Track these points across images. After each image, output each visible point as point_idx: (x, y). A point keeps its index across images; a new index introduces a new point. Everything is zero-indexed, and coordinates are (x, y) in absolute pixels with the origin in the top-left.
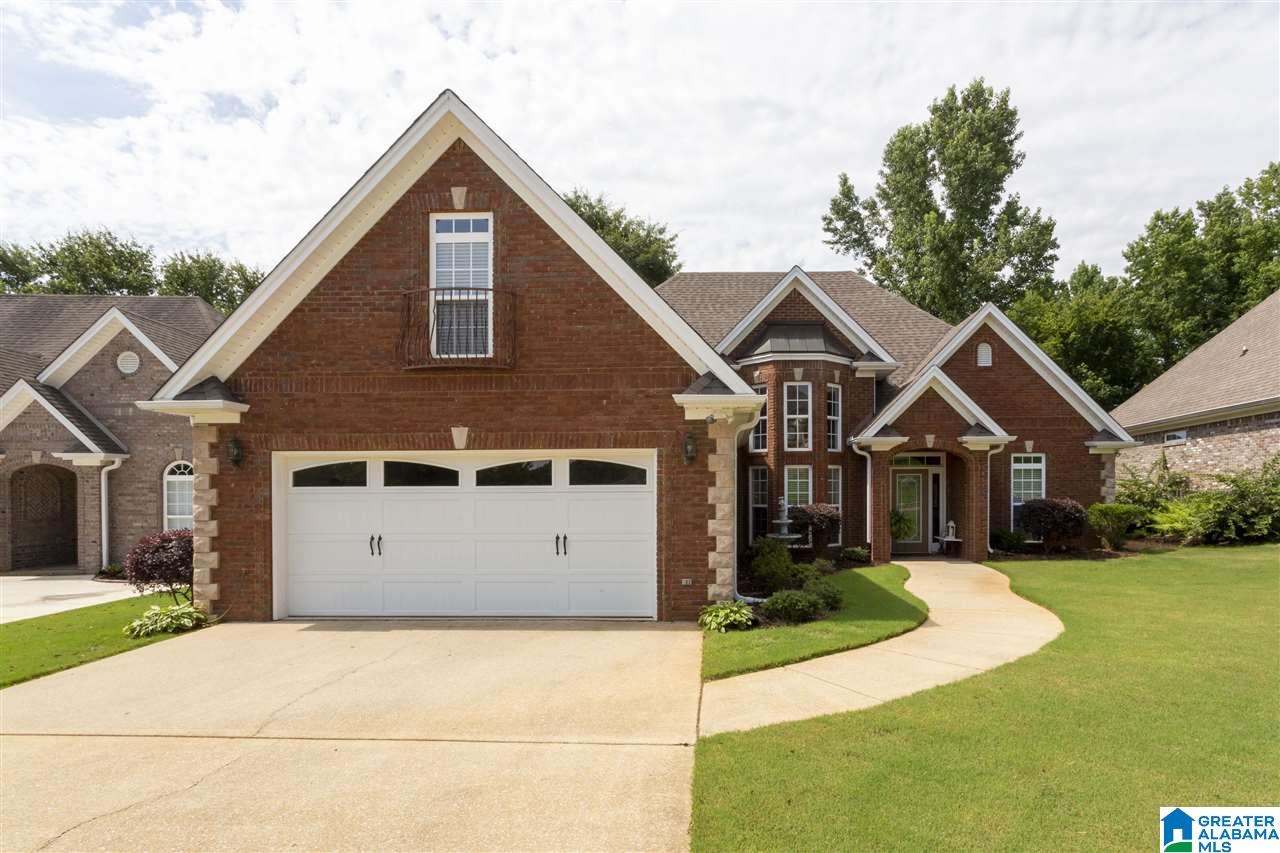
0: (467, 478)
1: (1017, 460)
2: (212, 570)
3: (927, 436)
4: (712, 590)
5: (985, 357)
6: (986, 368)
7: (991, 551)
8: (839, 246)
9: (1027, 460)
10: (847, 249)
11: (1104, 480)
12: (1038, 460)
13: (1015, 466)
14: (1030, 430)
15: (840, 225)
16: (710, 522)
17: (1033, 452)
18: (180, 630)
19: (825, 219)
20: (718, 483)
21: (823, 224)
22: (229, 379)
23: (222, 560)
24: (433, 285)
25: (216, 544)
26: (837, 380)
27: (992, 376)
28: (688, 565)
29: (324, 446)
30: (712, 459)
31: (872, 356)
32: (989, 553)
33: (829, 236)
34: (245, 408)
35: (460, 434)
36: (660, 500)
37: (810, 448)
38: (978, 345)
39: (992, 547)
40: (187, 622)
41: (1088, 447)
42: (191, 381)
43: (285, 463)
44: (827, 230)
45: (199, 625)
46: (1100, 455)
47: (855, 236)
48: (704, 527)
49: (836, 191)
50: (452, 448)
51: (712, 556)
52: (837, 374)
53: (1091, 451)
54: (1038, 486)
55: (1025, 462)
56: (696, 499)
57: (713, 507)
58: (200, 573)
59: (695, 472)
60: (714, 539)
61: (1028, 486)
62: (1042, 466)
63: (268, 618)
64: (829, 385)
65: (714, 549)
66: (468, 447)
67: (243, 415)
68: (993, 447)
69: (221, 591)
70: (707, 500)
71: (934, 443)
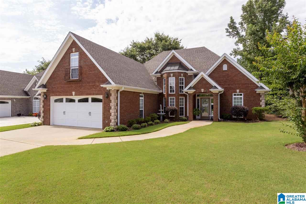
0: (77, 101)
1: (235, 95)
2: (43, 116)
3: (202, 89)
4: (111, 124)
5: (225, 67)
6: (225, 71)
7: (220, 119)
8: (231, 36)
9: (238, 95)
10: (233, 36)
11: (261, 101)
12: (241, 95)
13: (234, 97)
14: (238, 87)
15: (231, 30)
16: (110, 110)
17: (239, 93)
18: (36, 126)
19: (226, 29)
20: (112, 102)
21: (225, 31)
22: (45, 85)
23: (44, 115)
24: (71, 66)
25: (43, 112)
26: (182, 76)
27: (227, 73)
28: (107, 119)
29: (56, 95)
30: (111, 97)
31: (191, 70)
32: (219, 120)
33: (228, 34)
34: (47, 89)
35: (74, 93)
36: (103, 106)
37: (175, 93)
38: (223, 65)
39: (220, 118)
40: (37, 125)
41: (256, 91)
42: (39, 85)
43: (53, 98)
44: (227, 32)
45: (39, 125)
46: (260, 93)
47: (236, 33)
48: (109, 111)
49: (229, 22)
50: (73, 96)
51: (111, 117)
52: (182, 75)
53: (257, 92)
54: (241, 102)
55: (237, 95)
56: (108, 105)
57: (111, 107)
58: (41, 116)
59: (108, 100)
60: (111, 113)
61: (238, 102)
62: (242, 96)
63: (49, 125)
64: (179, 77)
65: (111, 116)
66: (75, 96)
67: (47, 90)
68: (220, 92)
69: (44, 120)
70: (110, 106)
71: (204, 91)
